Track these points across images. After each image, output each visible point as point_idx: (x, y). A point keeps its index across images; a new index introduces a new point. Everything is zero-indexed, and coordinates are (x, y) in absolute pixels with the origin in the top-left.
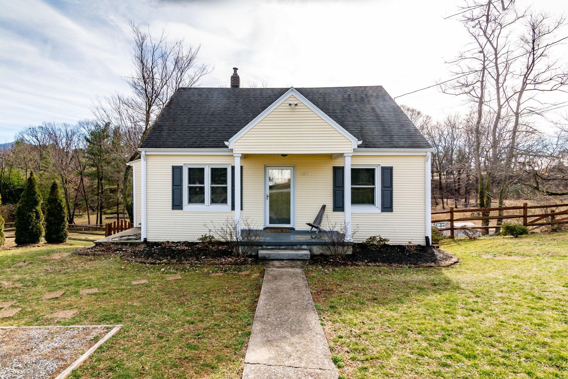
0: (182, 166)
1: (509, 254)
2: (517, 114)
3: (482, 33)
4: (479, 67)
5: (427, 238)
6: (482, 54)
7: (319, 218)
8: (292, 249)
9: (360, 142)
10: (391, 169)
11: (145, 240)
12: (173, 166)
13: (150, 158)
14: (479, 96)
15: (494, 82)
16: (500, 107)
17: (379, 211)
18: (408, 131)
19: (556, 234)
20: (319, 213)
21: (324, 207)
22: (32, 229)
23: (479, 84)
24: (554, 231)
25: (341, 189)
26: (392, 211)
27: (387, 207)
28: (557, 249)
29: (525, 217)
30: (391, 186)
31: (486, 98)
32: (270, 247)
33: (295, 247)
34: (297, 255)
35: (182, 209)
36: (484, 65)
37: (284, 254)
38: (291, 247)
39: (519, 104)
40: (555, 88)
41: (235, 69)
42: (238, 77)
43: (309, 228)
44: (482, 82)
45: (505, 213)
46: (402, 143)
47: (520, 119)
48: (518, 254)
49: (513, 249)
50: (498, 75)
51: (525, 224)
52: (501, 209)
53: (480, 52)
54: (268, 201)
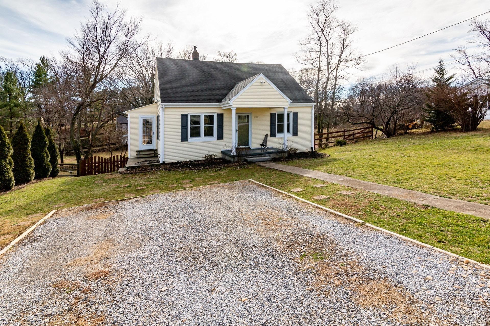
0: (187, 115)
1: (345, 151)
2: (336, 79)
3: (320, 30)
4: (318, 49)
5: (312, 148)
6: (319, 41)
7: (265, 140)
8: (261, 157)
9: (292, 102)
10: (297, 114)
11: (164, 162)
12: (181, 115)
13: (167, 109)
14: (318, 66)
15: (326, 60)
16: (329, 74)
17: (291, 135)
18: (302, 93)
19: (357, 143)
20: (265, 138)
21: (267, 135)
22: (45, 166)
23: (318, 60)
24: (356, 142)
25: (274, 125)
26: (297, 135)
27: (295, 133)
28: (361, 148)
29: (344, 136)
30: (297, 123)
31: (322, 68)
32: (250, 157)
33: (262, 155)
34: (266, 159)
35: (187, 141)
36: (320, 48)
37: (260, 159)
38: (260, 156)
39: (337, 73)
40: (353, 66)
41: (195, 47)
42: (198, 53)
43: (260, 147)
44: (320, 58)
45: (330, 135)
46: (302, 100)
47: (337, 81)
48: (349, 151)
49: (345, 150)
50: (328, 56)
51: (345, 139)
52: (328, 134)
53: (318, 40)
54: (237, 133)
